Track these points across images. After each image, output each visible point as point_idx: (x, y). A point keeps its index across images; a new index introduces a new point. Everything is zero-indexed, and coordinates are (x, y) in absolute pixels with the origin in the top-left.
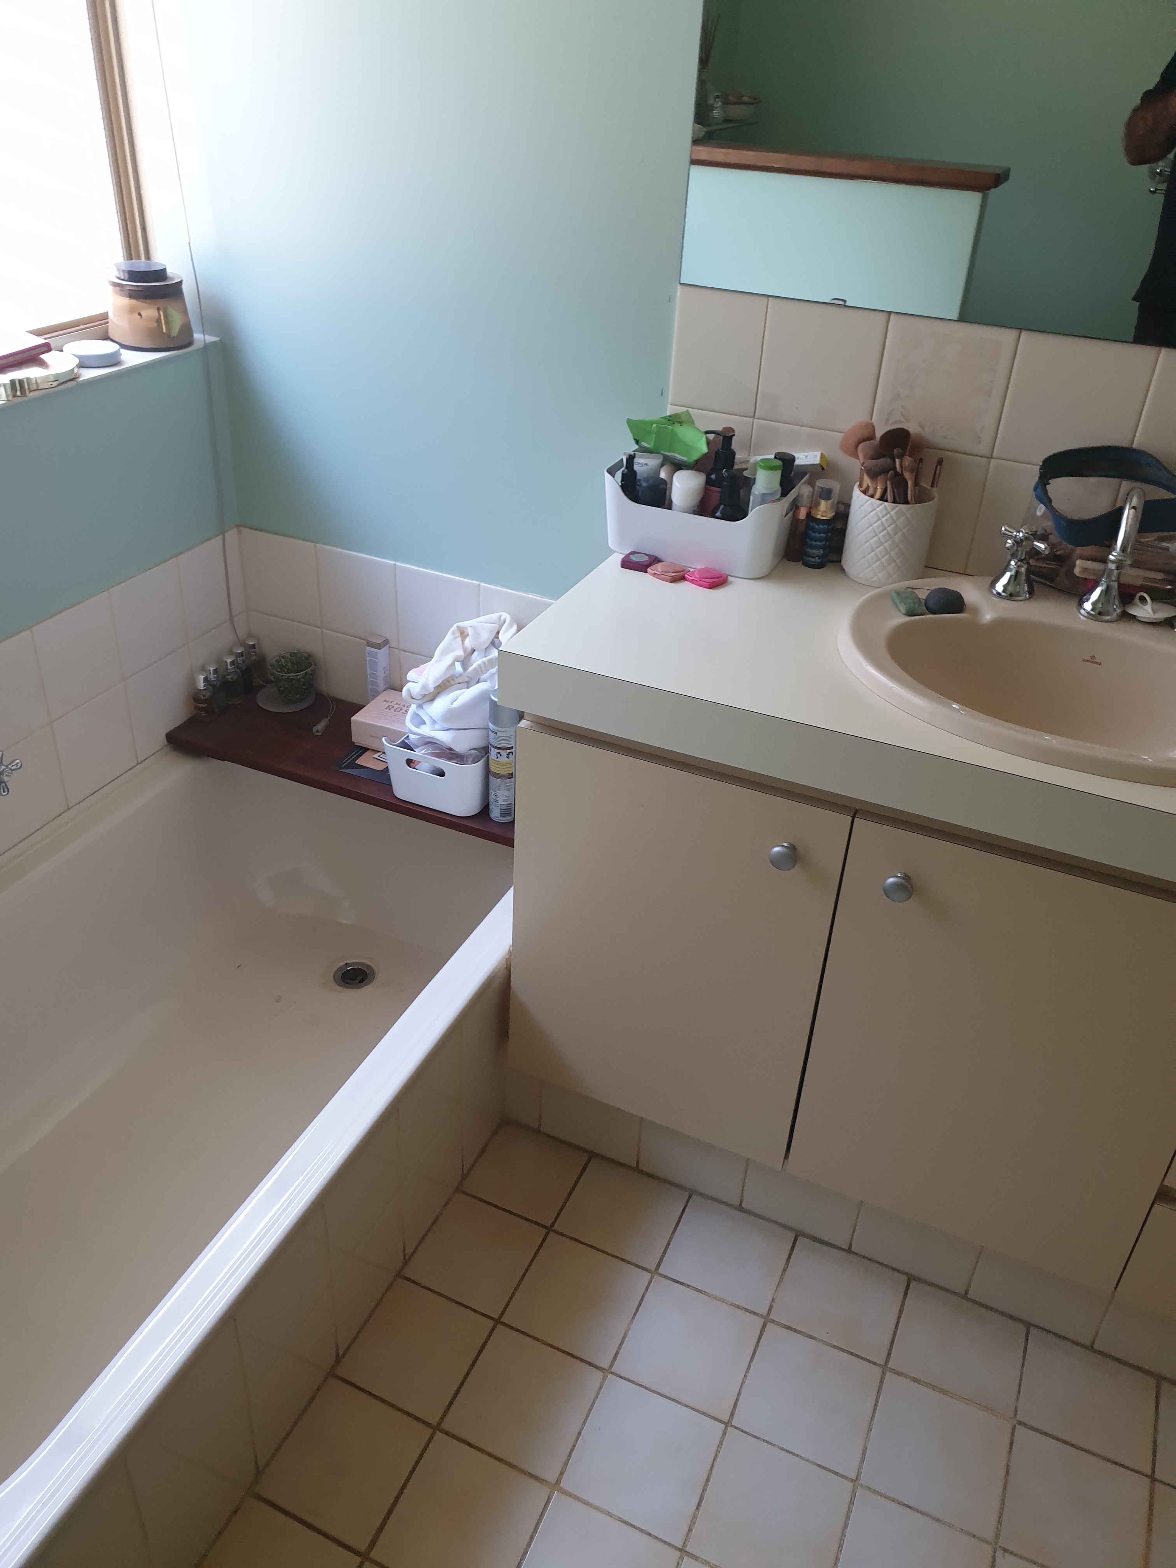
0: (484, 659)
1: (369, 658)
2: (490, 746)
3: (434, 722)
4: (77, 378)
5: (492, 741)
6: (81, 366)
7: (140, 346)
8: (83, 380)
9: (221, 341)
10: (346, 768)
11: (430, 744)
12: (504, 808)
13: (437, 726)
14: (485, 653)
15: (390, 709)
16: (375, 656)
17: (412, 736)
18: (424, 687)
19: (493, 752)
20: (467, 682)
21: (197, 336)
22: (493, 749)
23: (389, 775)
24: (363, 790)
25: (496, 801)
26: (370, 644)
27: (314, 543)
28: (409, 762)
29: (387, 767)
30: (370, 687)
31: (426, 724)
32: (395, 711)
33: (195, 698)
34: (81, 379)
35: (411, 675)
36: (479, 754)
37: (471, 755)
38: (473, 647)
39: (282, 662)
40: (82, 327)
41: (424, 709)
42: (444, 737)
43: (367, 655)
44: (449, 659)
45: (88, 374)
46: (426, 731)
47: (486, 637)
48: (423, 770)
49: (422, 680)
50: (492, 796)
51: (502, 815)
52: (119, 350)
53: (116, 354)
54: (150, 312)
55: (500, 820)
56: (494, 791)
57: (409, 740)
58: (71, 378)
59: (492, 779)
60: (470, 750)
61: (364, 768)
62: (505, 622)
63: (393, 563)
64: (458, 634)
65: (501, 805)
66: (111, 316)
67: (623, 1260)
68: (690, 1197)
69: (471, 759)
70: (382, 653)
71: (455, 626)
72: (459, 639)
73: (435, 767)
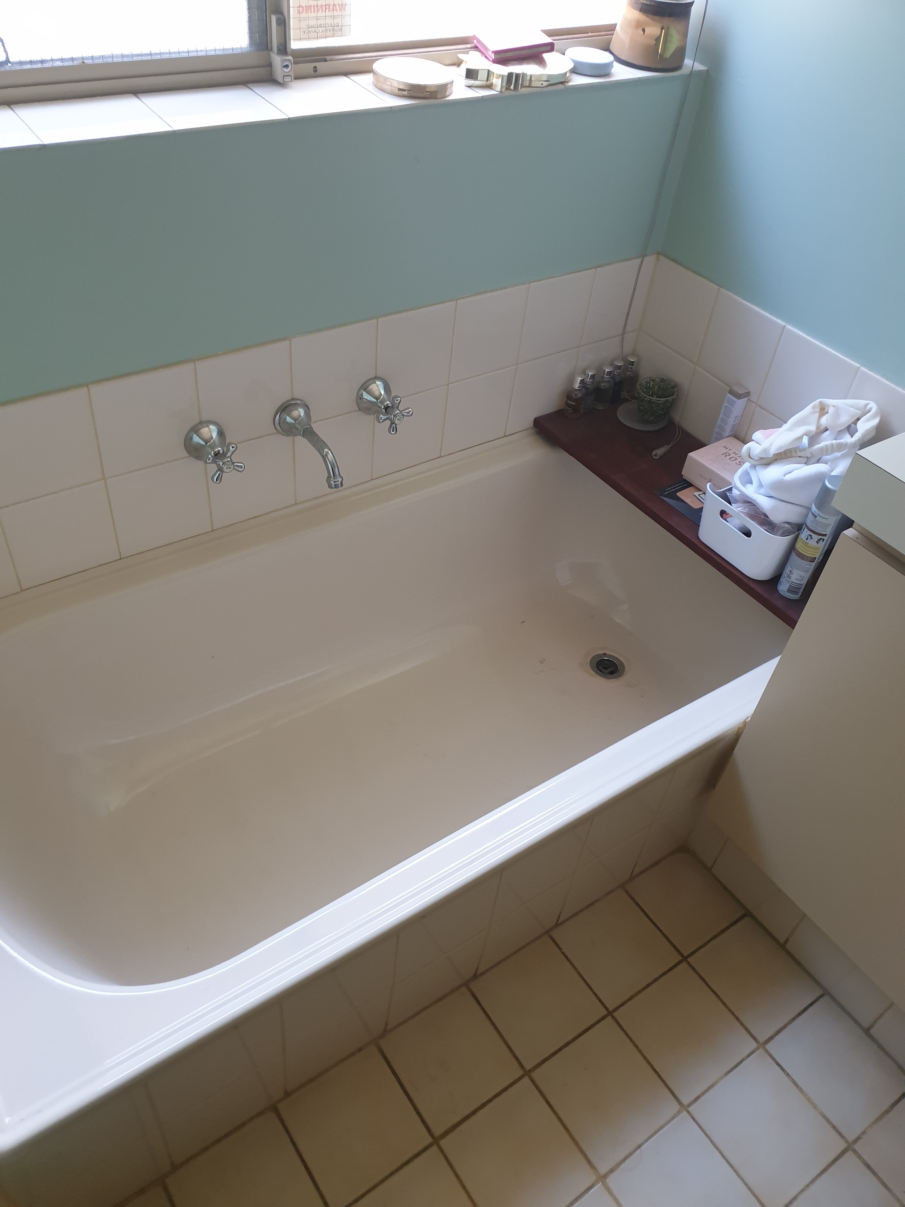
0: (834, 441)
1: (727, 404)
2: (804, 526)
3: (761, 485)
4: (567, 82)
5: (809, 523)
6: (574, 71)
7: (634, 63)
8: (572, 85)
9: (708, 70)
10: (666, 496)
11: (748, 504)
12: (795, 586)
13: (762, 491)
14: (837, 435)
15: (726, 456)
16: (732, 404)
17: (735, 491)
18: (765, 451)
19: (805, 533)
20: (808, 458)
21: (688, 62)
22: (806, 530)
23: (701, 515)
24: (674, 522)
25: (789, 577)
26: (731, 392)
27: (718, 286)
28: (723, 513)
29: (703, 507)
30: (716, 430)
31: (752, 484)
32: (730, 459)
33: (569, 395)
34: (570, 84)
35: (758, 435)
36: (791, 529)
37: (784, 527)
38: (827, 426)
39: (650, 385)
40: (590, 34)
41: (756, 471)
42: (764, 503)
43: (726, 401)
44: (799, 431)
45: (578, 80)
46: (750, 491)
47: (845, 420)
48: (732, 525)
49: (765, 444)
50: (787, 571)
51: (789, 591)
52: (613, 62)
53: (608, 66)
54: (653, 30)
55: (786, 595)
56: (792, 568)
57: (731, 493)
58: (562, 80)
59: (794, 556)
60: (784, 523)
61: (681, 502)
62: (869, 411)
63: (784, 324)
64: (818, 409)
65: (792, 582)
66: (618, 28)
67: (737, 1019)
68: (821, 996)
69: (782, 531)
70: (740, 403)
71: (819, 400)
72: (817, 415)
73: (745, 526)
